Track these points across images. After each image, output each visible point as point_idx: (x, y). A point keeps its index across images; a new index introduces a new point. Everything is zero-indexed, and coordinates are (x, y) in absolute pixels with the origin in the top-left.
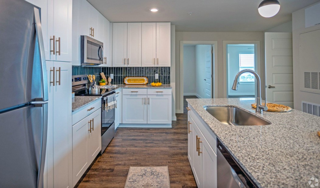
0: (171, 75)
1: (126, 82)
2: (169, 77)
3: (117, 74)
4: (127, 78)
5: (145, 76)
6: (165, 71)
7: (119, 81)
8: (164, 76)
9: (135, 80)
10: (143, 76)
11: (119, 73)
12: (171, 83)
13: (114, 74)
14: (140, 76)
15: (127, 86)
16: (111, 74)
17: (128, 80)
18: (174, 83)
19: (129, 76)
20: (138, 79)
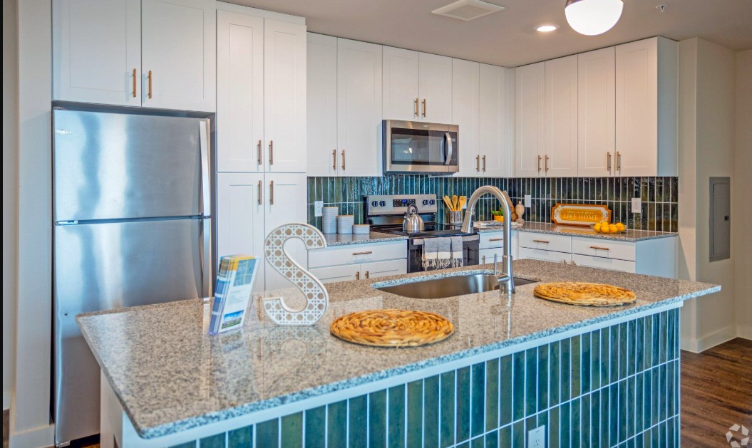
0: (680, 203)
1: (558, 218)
2: (675, 208)
3: (538, 196)
4: (560, 206)
5: (605, 204)
6: (661, 189)
7: (543, 215)
8: (659, 206)
9: (578, 213)
10: (599, 203)
11: (543, 192)
12: (680, 229)
13: (533, 196)
14: (592, 203)
15: (558, 229)
16: (525, 196)
17: (563, 213)
18: (693, 231)
19: (564, 202)
20: (584, 211)
